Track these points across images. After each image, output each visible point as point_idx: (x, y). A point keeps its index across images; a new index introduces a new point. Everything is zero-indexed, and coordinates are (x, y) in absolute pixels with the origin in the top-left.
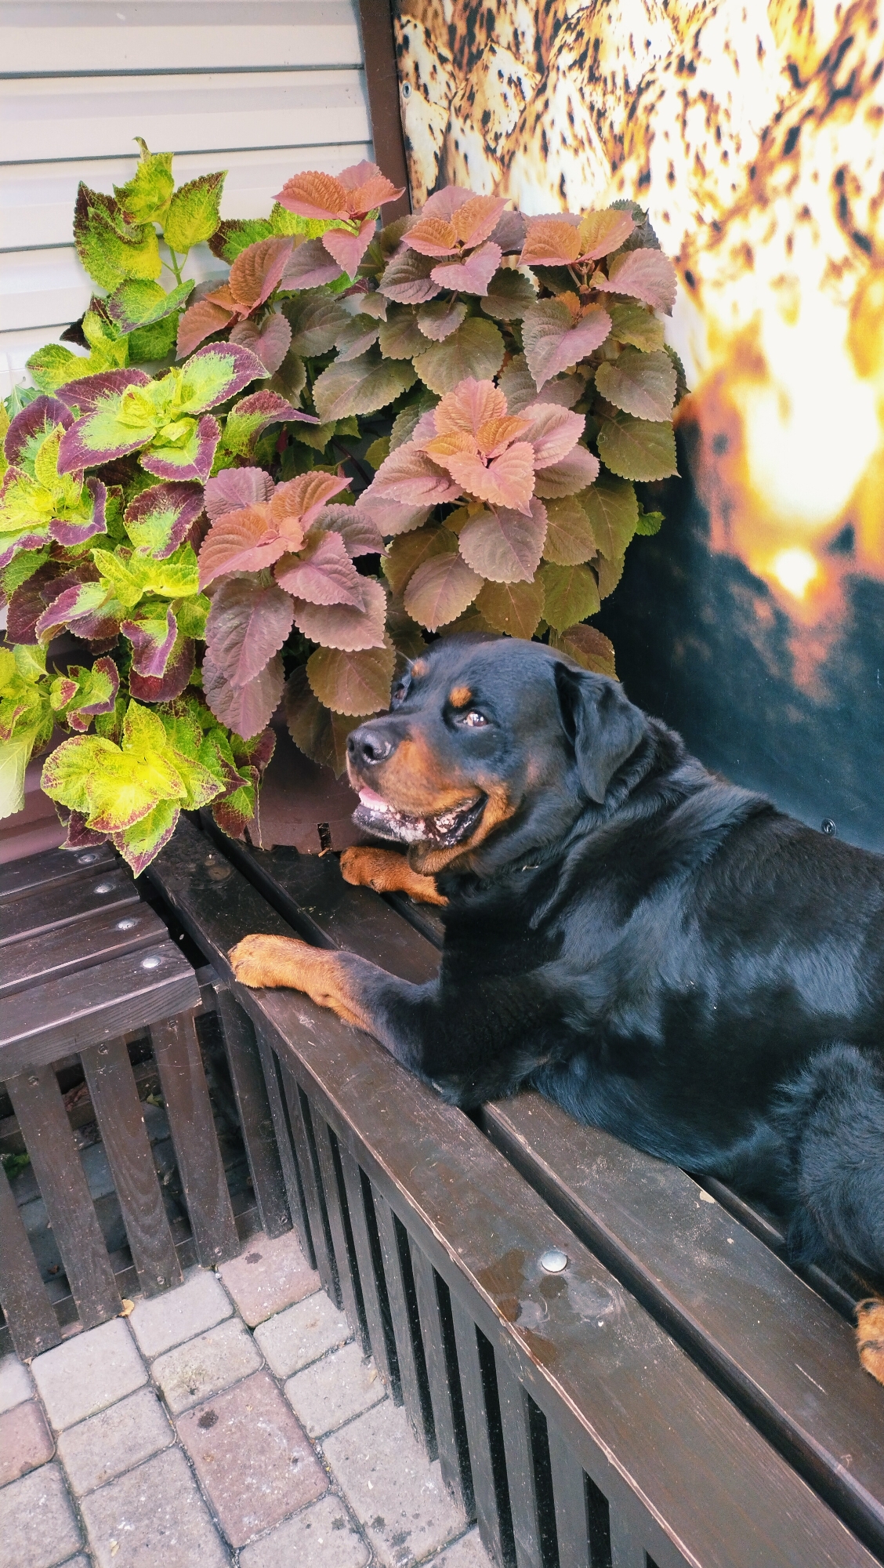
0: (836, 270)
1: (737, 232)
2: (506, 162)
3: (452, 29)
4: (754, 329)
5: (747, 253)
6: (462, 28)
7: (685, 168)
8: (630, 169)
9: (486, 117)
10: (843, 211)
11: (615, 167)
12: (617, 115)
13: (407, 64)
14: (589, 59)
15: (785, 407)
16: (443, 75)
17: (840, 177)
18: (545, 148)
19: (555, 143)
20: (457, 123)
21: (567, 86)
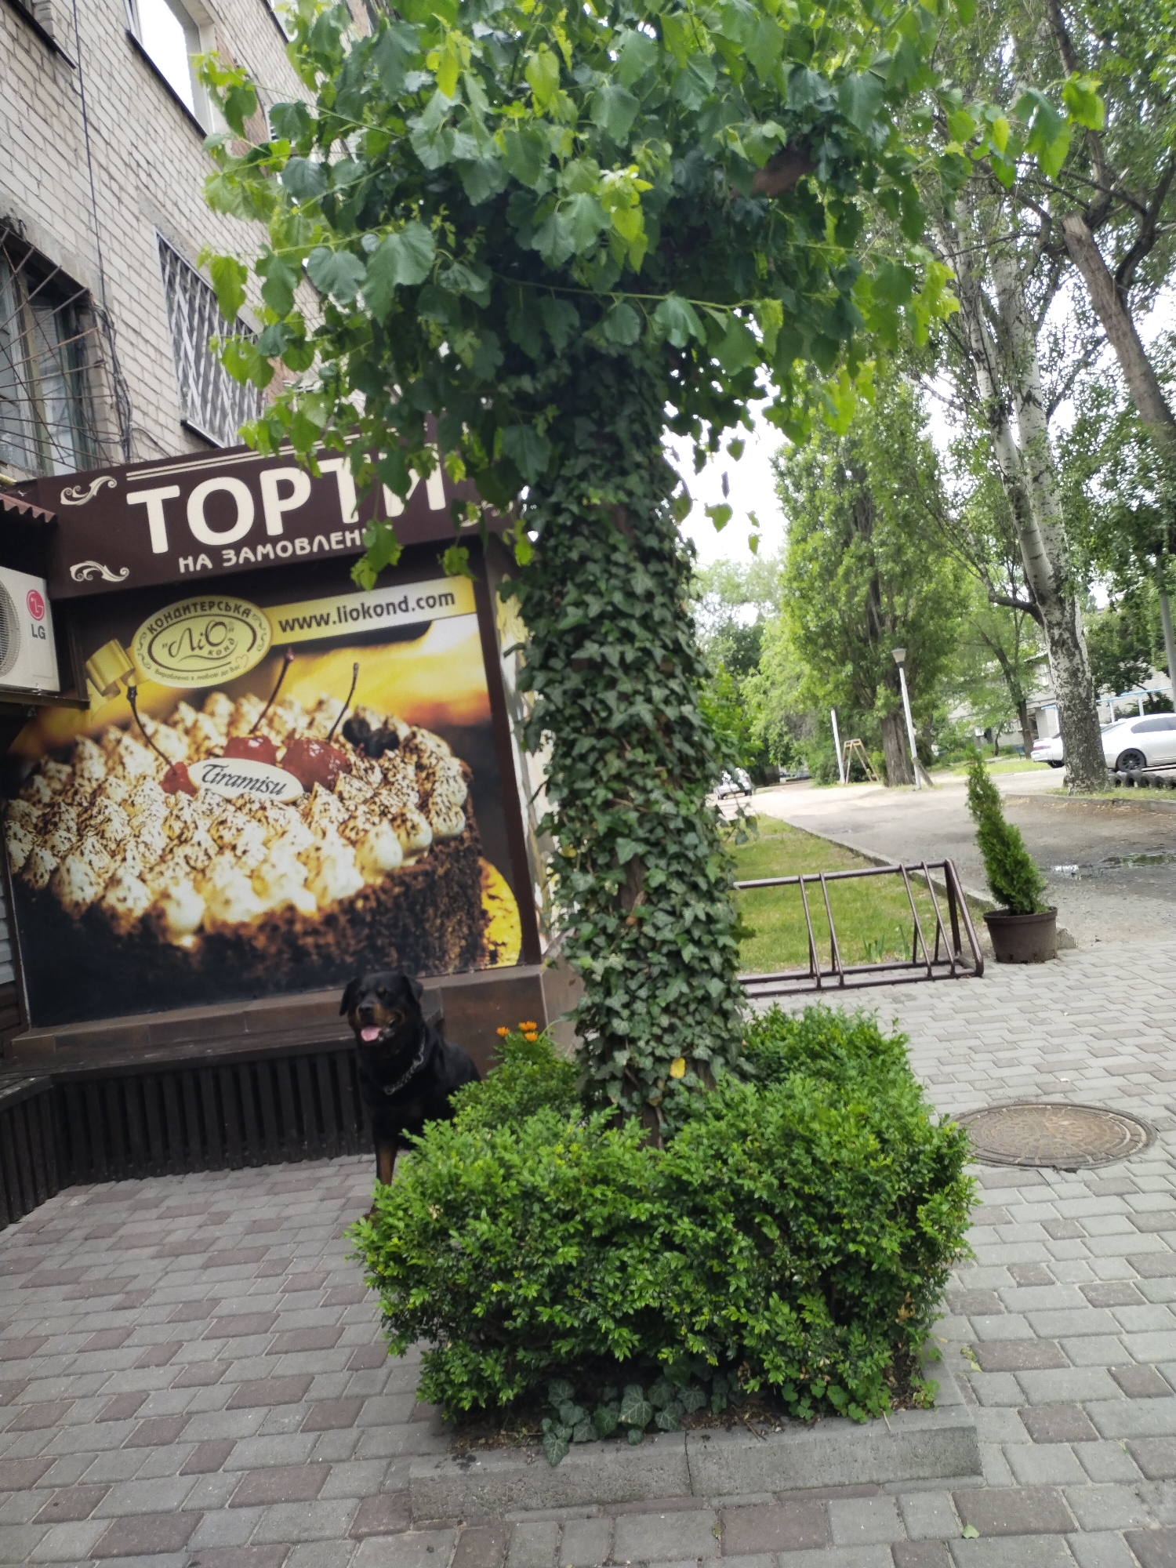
0: (188, 874)
1: (157, 869)
2: (63, 858)
3: (36, 826)
4: (166, 889)
5: (162, 873)
6: (41, 825)
7: (138, 857)
8: (119, 858)
9: (53, 847)
10: (188, 863)
11: (113, 857)
12: (113, 846)
13: (11, 833)
14: (102, 835)
15: (179, 904)
16: (30, 837)
17: (186, 857)
18: (82, 854)
19: (86, 852)
20: (37, 850)
21: (91, 840)
